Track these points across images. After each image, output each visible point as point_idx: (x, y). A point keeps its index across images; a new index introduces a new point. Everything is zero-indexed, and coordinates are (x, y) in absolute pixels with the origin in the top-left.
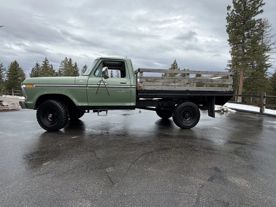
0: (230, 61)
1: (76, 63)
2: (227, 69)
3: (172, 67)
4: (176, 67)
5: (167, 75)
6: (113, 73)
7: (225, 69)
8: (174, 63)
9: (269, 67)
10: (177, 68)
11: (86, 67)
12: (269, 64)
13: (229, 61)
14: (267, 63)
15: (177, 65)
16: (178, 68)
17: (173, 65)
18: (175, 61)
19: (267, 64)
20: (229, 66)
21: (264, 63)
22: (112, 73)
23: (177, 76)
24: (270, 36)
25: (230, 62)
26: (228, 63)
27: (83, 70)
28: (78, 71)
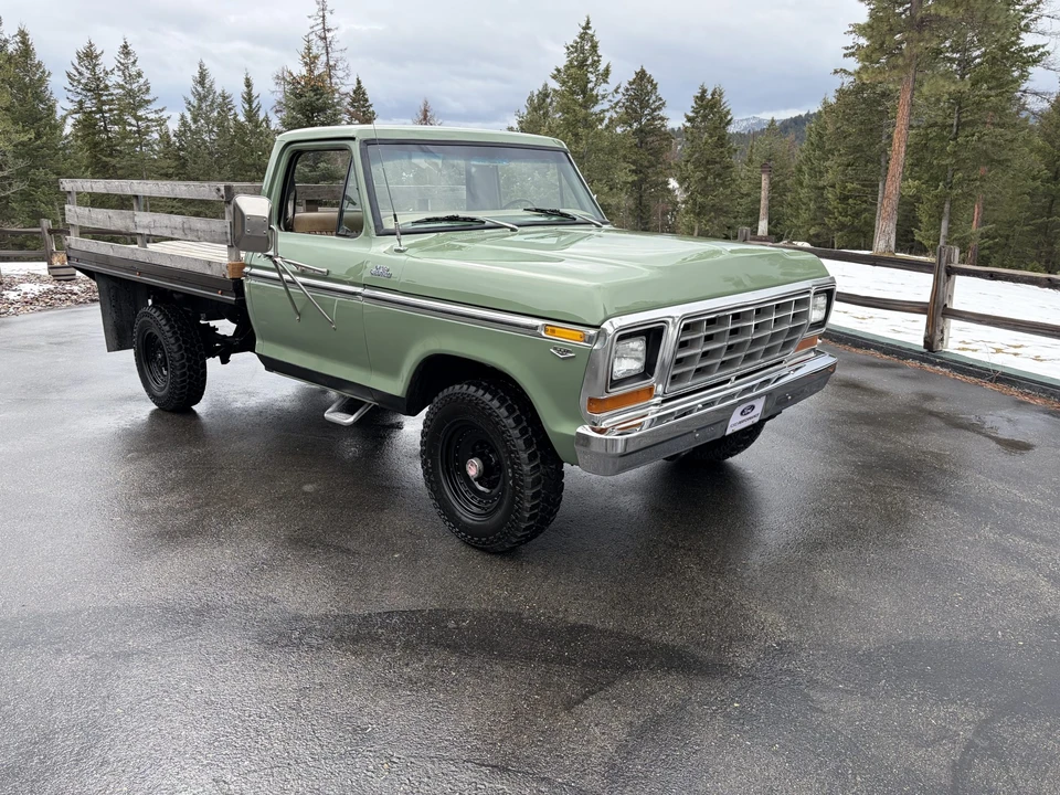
1: (23, 34)
2: (845, 71)
3: (571, 62)
5: (549, 100)
6: (255, 93)
7: (836, 72)
9: (1035, 61)
10: (596, 63)
11: (97, 57)
16: (602, 67)
22: (249, 94)
23: (597, 109)
27: (80, 74)
28: (42, 80)
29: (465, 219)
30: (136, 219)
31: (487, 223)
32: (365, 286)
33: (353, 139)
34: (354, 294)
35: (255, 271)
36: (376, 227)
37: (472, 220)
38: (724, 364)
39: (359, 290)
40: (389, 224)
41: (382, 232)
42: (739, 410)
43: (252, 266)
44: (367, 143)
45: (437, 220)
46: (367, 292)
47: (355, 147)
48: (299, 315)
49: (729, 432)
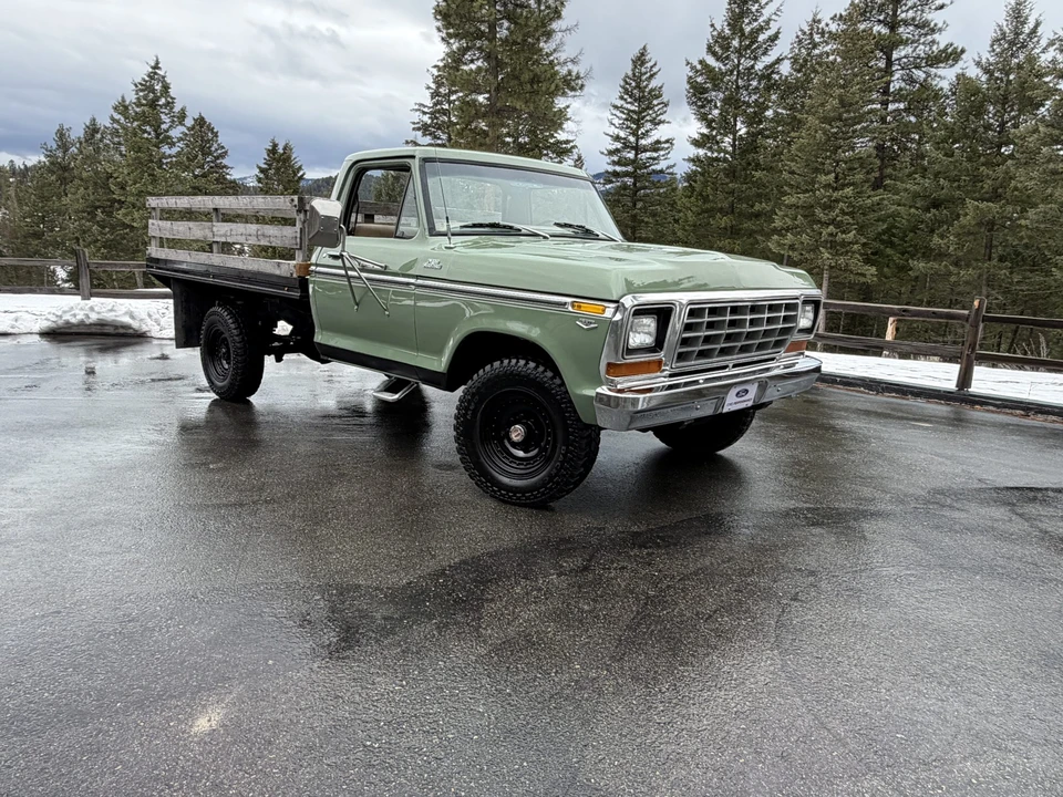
0: (425, 106)
4: (162, 101)
8: (152, 76)
12: (567, 142)
13: (420, 108)
14: (561, 136)
15: (166, 88)
17: (146, 87)
18: (156, 67)
19: (561, 143)
20: (419, 129)
21: (552, 136)
24: (564, 28)
25: (426, 110)
26: (417, 117)
29: (505, 227)
30: (215, 229)
31: (523, 231)
32: (417, 277)
33: (413, 157)
34: (408, 284)
35: (319, 269)
36: (429, 229)
37: (511, 228)
38: (723, 352)
39: (412, 281)
40: (441, 226)
41: (433, 232)
42: (733, 391)
43: (317, 265)
44: (425, 160)
45: (481, 225)
46: (420, 282)
47: (415, 165)
48: (357, 304)
49: (725, 410)
